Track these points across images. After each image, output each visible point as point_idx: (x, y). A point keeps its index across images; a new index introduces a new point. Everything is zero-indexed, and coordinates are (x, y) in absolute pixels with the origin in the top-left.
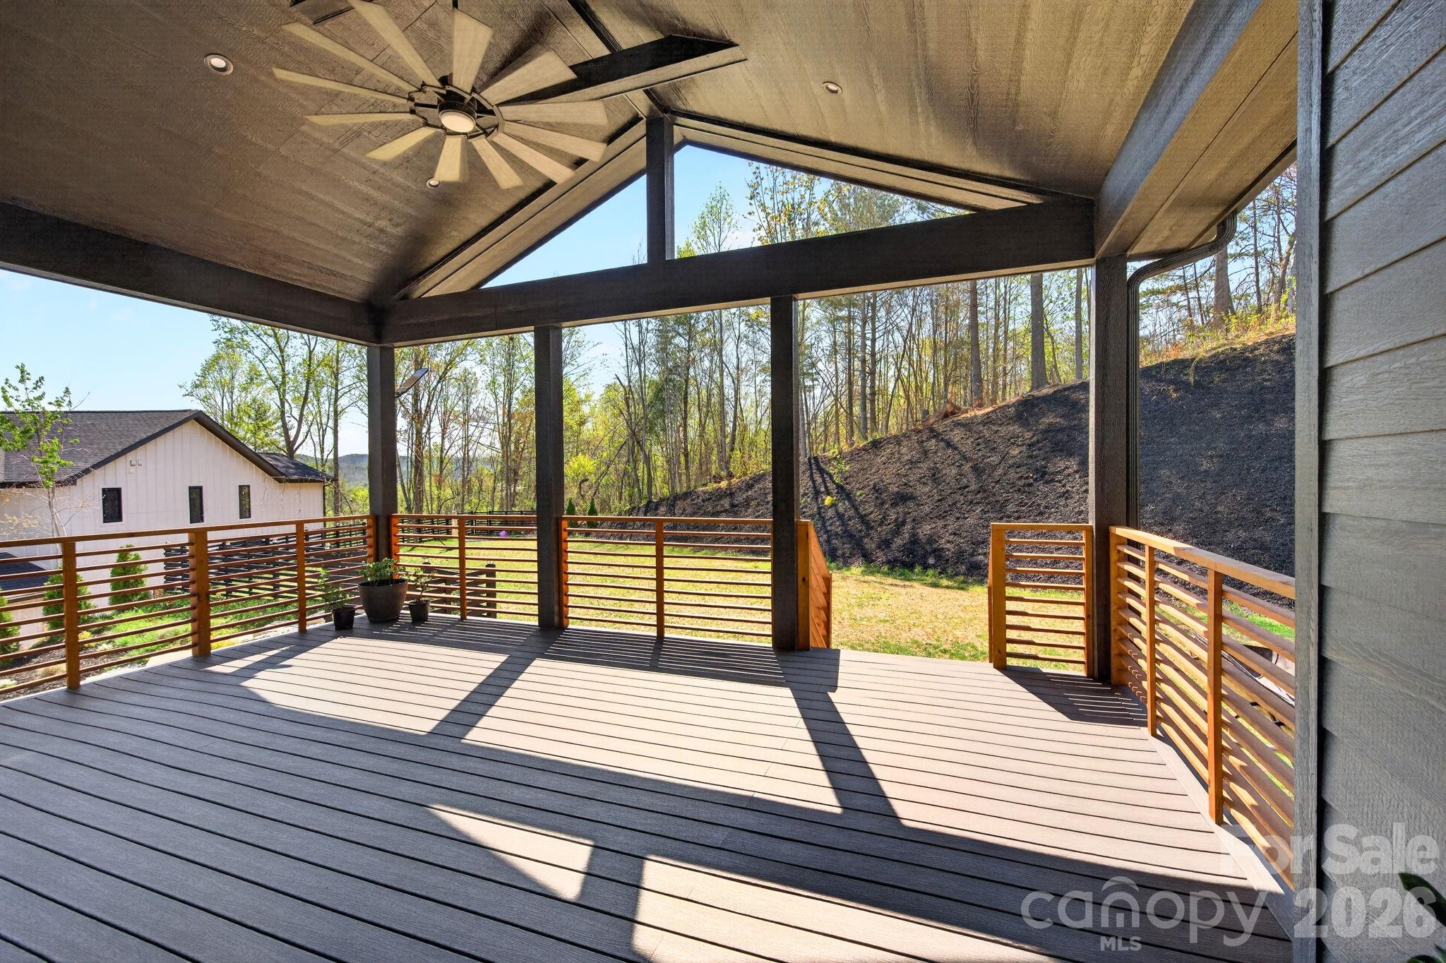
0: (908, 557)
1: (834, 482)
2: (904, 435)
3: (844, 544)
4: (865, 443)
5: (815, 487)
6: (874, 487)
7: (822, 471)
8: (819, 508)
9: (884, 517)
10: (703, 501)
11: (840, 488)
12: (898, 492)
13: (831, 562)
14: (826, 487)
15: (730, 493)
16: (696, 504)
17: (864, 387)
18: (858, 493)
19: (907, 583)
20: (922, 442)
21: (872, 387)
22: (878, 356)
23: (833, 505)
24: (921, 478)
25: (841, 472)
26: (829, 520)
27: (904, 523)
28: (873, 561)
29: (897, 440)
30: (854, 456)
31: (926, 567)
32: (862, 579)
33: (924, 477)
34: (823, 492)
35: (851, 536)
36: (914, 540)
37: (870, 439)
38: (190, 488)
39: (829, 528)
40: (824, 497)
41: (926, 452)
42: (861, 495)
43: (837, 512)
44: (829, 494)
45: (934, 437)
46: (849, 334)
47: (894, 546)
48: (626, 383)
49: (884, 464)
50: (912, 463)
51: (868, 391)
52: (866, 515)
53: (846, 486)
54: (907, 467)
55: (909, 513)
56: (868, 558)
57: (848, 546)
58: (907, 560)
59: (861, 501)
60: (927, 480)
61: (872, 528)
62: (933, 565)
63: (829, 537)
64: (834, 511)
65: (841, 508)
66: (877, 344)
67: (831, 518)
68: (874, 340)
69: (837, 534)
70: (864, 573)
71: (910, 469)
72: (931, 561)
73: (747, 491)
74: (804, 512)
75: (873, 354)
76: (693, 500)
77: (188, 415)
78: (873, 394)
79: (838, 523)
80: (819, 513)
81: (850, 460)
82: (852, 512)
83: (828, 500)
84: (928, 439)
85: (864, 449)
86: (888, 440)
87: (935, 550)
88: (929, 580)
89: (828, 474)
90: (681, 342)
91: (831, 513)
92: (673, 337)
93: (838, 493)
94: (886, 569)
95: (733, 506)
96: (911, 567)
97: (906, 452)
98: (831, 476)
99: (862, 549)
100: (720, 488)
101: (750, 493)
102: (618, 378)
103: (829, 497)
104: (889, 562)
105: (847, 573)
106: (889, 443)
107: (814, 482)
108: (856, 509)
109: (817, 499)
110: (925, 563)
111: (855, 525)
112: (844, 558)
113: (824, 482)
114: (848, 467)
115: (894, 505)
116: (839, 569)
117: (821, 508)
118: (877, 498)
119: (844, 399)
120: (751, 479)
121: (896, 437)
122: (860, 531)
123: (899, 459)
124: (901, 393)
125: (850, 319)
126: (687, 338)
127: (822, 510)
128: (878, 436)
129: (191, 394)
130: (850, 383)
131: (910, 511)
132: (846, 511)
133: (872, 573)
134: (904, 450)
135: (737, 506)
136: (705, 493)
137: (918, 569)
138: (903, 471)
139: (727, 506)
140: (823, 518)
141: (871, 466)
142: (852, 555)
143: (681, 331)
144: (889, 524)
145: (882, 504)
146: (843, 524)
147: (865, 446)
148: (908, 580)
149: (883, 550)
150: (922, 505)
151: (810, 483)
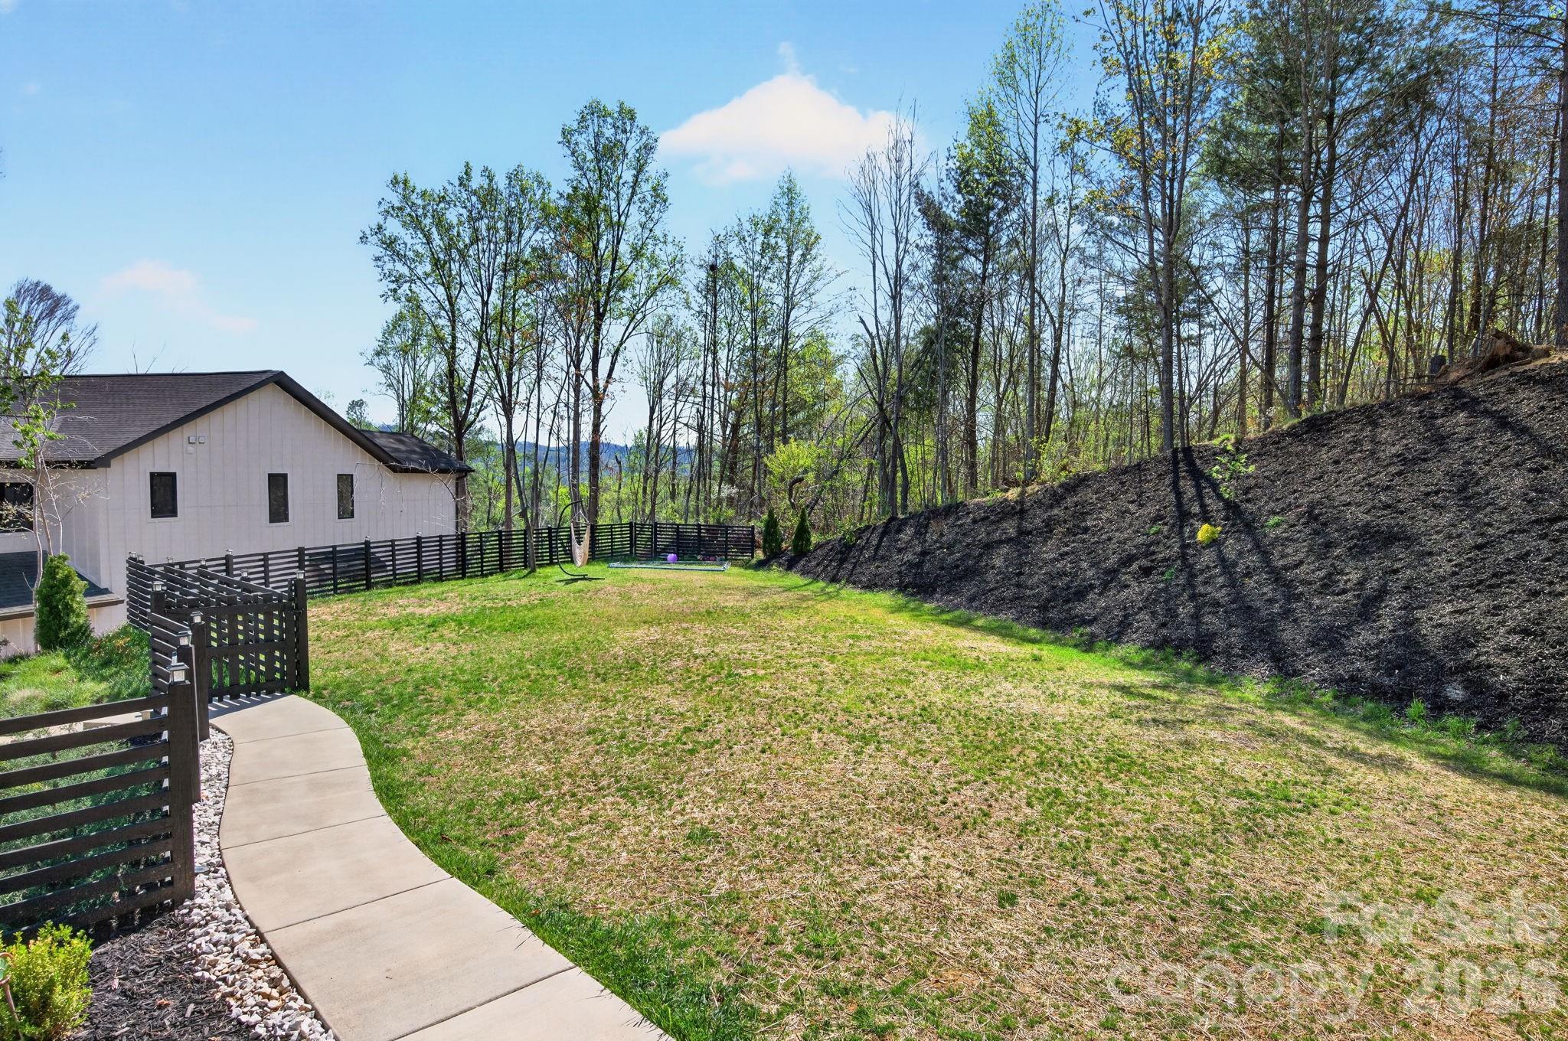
0: (1390, 675)
1: (1220, 497)
2: (1386, 405)
3: (1231, 626)
4: (1296, 421)
5: (1179, 505)
6: (1310, 512)
7: (1197, 475)
8: (1184, 546)
9: (1330, 575)
10: (975, 521)
11: (1232, 507)
12: (1367, 525)
13: (1199, 662)
14: (1203, 506)
15: (1018, 510)
16: (961, 525)
17: (1299, 322)
18: (1272, 521)
19: (1386, 748)
20: (1434, 417)
21: (1316, 326)
22: (1329, 269)
23: (1213, 543)
24: (1428, 494)
25: (1235, 476)
26: (1202, 571)
27: (1382, 593)
28: (1296, 673)
29: (1369, 415)
30: (1268, 446)
31: (1439, 707)
32: (1265, 719)
33: (1437, 493)
34: (1195, 515)
35: (1248, 611)
36: (1408, 639)
37: (1305, 415)
38: (271, 476)
39: (1201, 589)
40: (1197, 524)
41: (1440, 440)
42: (1277, 525)
43: (1222, 559)
44: (1206, 518)
45: (1463, 407)
46: (1274, 233)
47: (1353, 643)
48: (874, 332)
49: (1337, 462)
50: (1405, 461)
51: (1307, 333)
52: (1286, 568)
53: (1244, 506)
54: (1393, 469)
55: (1396, 571)
56: (1283, 666)
57: (1240, 631)
58: (1386, 681)
59: (1277, 538)
60: (1446, 498)
61: (1298, 597)
62: (1459, 704)
63: (1198, 608)
64: (1214, 555)
65: (1231, 548)
66: (1330, 247)
67: (1208, 567)
68: (1324, 240)
69: (1216, 604)
70: (1271, 703)
71: (1400, 473)
72: (1456, 692)
73: (1051, 507)
74: (1153, 553)
75: (1322, 265)
76: (958, 519)
77: (264, 377)
78: (1317, 338)
79: (1221, 580)
80: (1183, 556)
81: (1259, 455)
82: (1253, 559)
83: (1204, 532)
84: (1448, 412)
85: (1293, 433)
86: (1347, 416)
87: (1467, 667)
88: (1452, 746)
89: (1209, 479)
90: (974, 265)
91: (1208, 557)
92: (960, 258)
93: (1226, 518)
94: (1328, 697)
95: (1022, 532)
96: (1399, 699)
97: (1391, 440)
98: (1215, 485)
99: (1273, 643)
100: (1006, 500)
101: (1056, 511)
102: (863, 322)
103: (1206, 526)
104: (1338, 681)
105: (1231, 698)
106: (1347, 421)
107: (1179, 495)
108: (1265, 555)
109: (1181, 527)
110: (1436, 695)
111: (1259, 588)
112: (1229, 656)
113: (1200, 496)
114: (1252, 468)
115: (1359, 552)
116: (1211, 682)
117: (1189, 545)
118: (1316, 532)
119: (1256, 348)
120: (1061, 486)
121: (1365, 410)
122: (1271, 601)
123: (1373, 453)
124: (1376, 336)
125: (1277, 206)
126: (982, 258)
127: (1191, 551)
128: (1325, 405)
129: (371, 363)
130: (1271, 320)
131: (1398, 565)
132: (1240, 554)
133: (1293, 709)
134: (1385, 435)
135: (1029, 533)
136: (979, 506)
137: (1417, 707)
138: (1382, 478)
139: (1012, 532)
140: (1191, 566)
141: (1304, 467)
142: (1247, 652)
143: (970, 246)
144: (1344, 592)
145: (1329, 545)
146: (1232, 584)
147: (1293, 427)
148: (1391, 738)
149: (1324, 650)
150: (1430, 554)
151: (1172, 497)
